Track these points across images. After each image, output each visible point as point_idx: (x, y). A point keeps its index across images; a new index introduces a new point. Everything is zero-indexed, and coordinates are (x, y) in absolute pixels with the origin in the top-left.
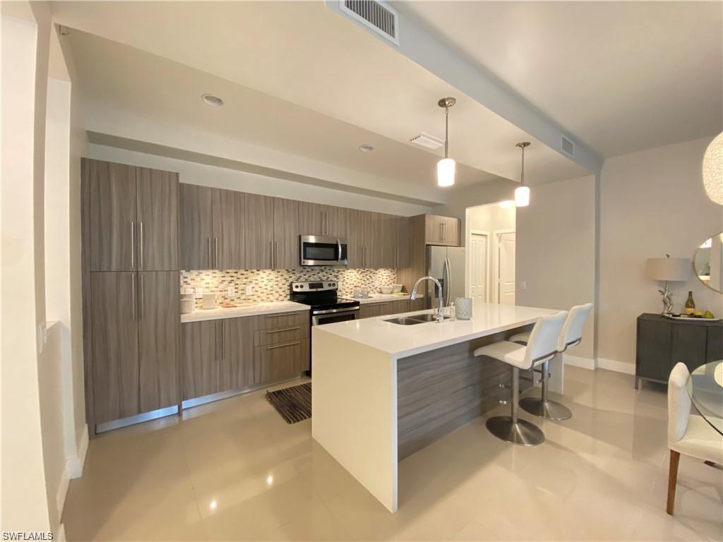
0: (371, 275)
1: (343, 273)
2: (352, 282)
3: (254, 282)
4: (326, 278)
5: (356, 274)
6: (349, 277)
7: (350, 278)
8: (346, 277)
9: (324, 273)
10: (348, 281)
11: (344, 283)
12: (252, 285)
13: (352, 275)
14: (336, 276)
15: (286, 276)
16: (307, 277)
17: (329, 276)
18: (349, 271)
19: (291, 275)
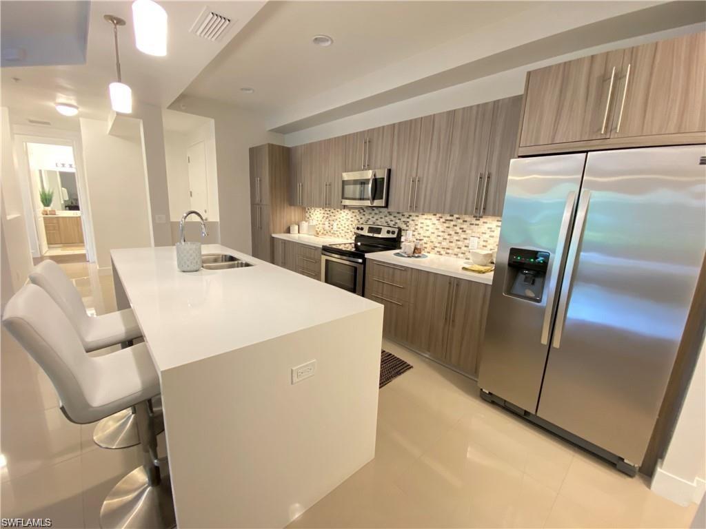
0: (465, 226)
1: (414, 218)
2: (428, 234)
3: (339, 220)
4: (393, 223)
5: (436, 222)
6: (424, 226)
7: (425, 228)
8: (420, 225)
9: (392, 217)
10: (421, 231)
11: (416, 233)
12: (337, 222)
13: (428, 222)
14: (406, 223)
15: (358, 217)
16: (374, 219)
17: (398, 221)
18: (425, 216)
19: (362, 216)
